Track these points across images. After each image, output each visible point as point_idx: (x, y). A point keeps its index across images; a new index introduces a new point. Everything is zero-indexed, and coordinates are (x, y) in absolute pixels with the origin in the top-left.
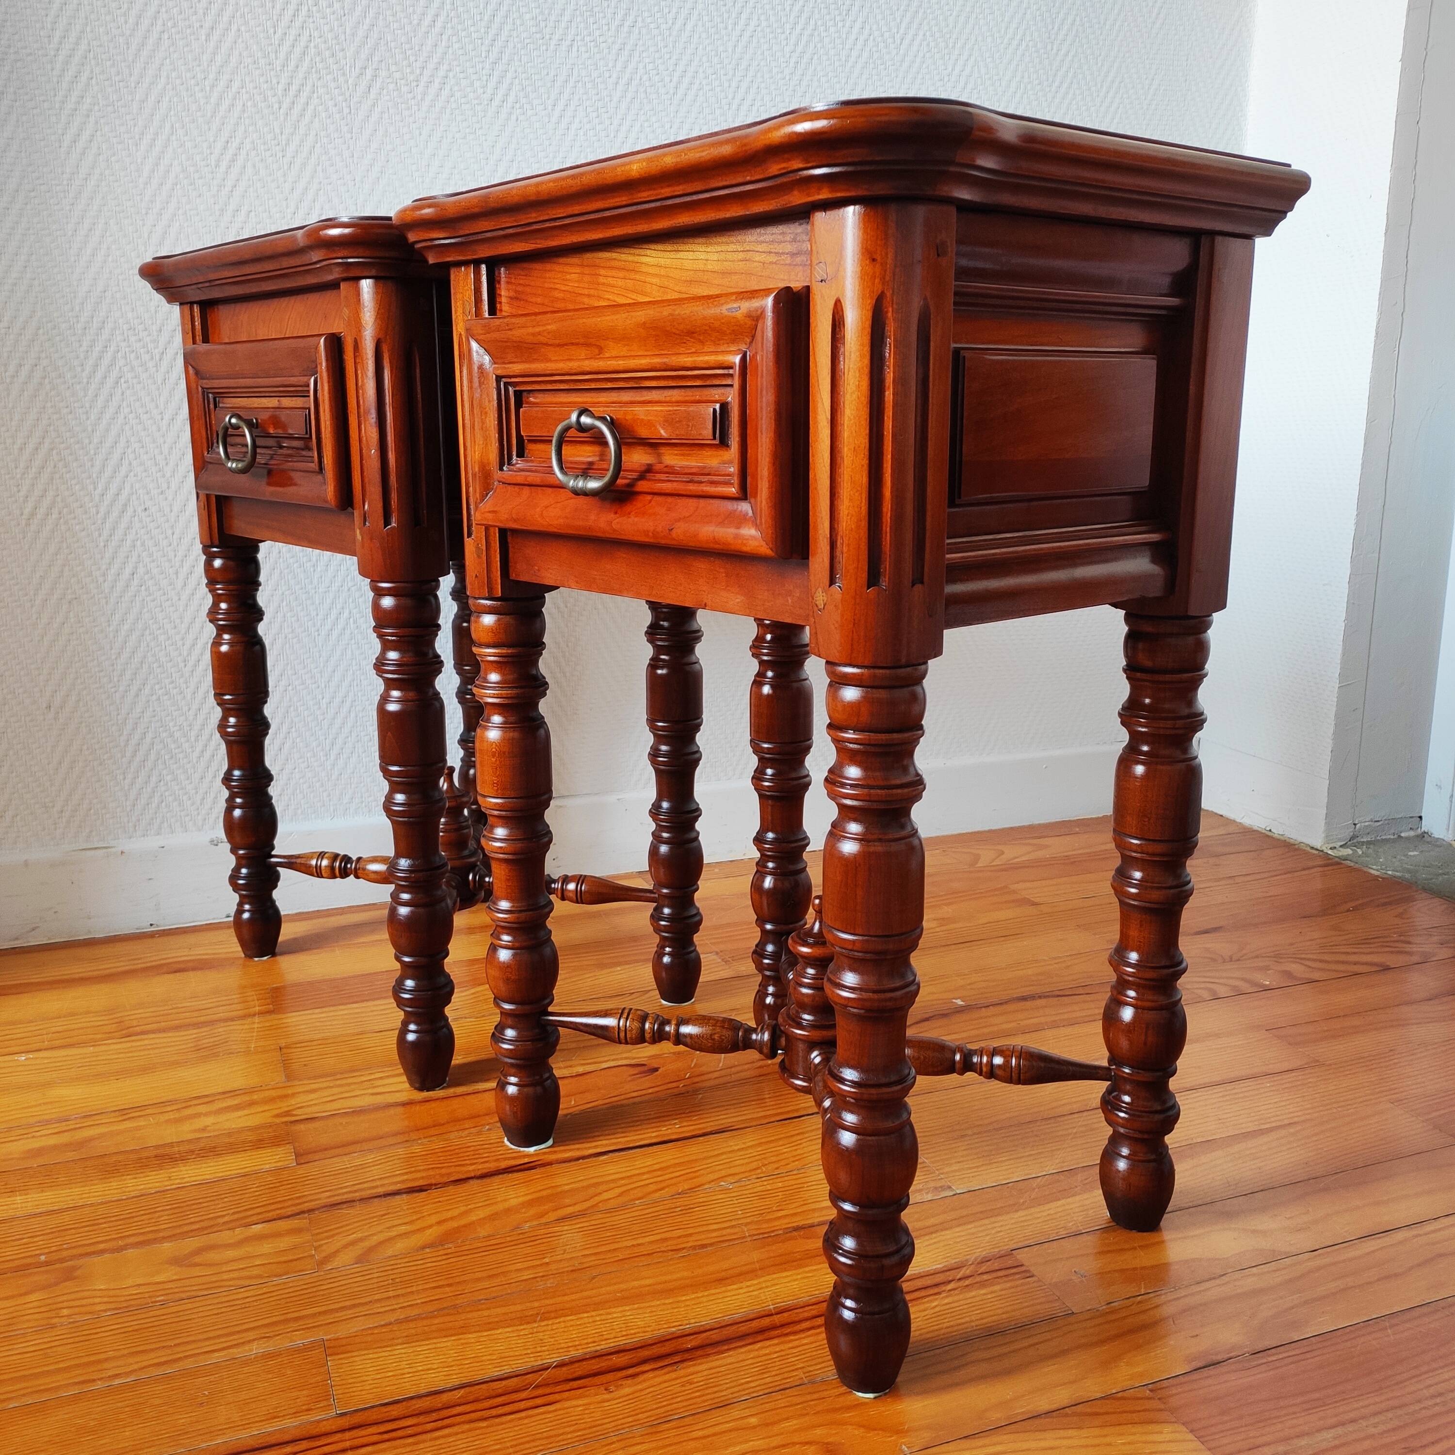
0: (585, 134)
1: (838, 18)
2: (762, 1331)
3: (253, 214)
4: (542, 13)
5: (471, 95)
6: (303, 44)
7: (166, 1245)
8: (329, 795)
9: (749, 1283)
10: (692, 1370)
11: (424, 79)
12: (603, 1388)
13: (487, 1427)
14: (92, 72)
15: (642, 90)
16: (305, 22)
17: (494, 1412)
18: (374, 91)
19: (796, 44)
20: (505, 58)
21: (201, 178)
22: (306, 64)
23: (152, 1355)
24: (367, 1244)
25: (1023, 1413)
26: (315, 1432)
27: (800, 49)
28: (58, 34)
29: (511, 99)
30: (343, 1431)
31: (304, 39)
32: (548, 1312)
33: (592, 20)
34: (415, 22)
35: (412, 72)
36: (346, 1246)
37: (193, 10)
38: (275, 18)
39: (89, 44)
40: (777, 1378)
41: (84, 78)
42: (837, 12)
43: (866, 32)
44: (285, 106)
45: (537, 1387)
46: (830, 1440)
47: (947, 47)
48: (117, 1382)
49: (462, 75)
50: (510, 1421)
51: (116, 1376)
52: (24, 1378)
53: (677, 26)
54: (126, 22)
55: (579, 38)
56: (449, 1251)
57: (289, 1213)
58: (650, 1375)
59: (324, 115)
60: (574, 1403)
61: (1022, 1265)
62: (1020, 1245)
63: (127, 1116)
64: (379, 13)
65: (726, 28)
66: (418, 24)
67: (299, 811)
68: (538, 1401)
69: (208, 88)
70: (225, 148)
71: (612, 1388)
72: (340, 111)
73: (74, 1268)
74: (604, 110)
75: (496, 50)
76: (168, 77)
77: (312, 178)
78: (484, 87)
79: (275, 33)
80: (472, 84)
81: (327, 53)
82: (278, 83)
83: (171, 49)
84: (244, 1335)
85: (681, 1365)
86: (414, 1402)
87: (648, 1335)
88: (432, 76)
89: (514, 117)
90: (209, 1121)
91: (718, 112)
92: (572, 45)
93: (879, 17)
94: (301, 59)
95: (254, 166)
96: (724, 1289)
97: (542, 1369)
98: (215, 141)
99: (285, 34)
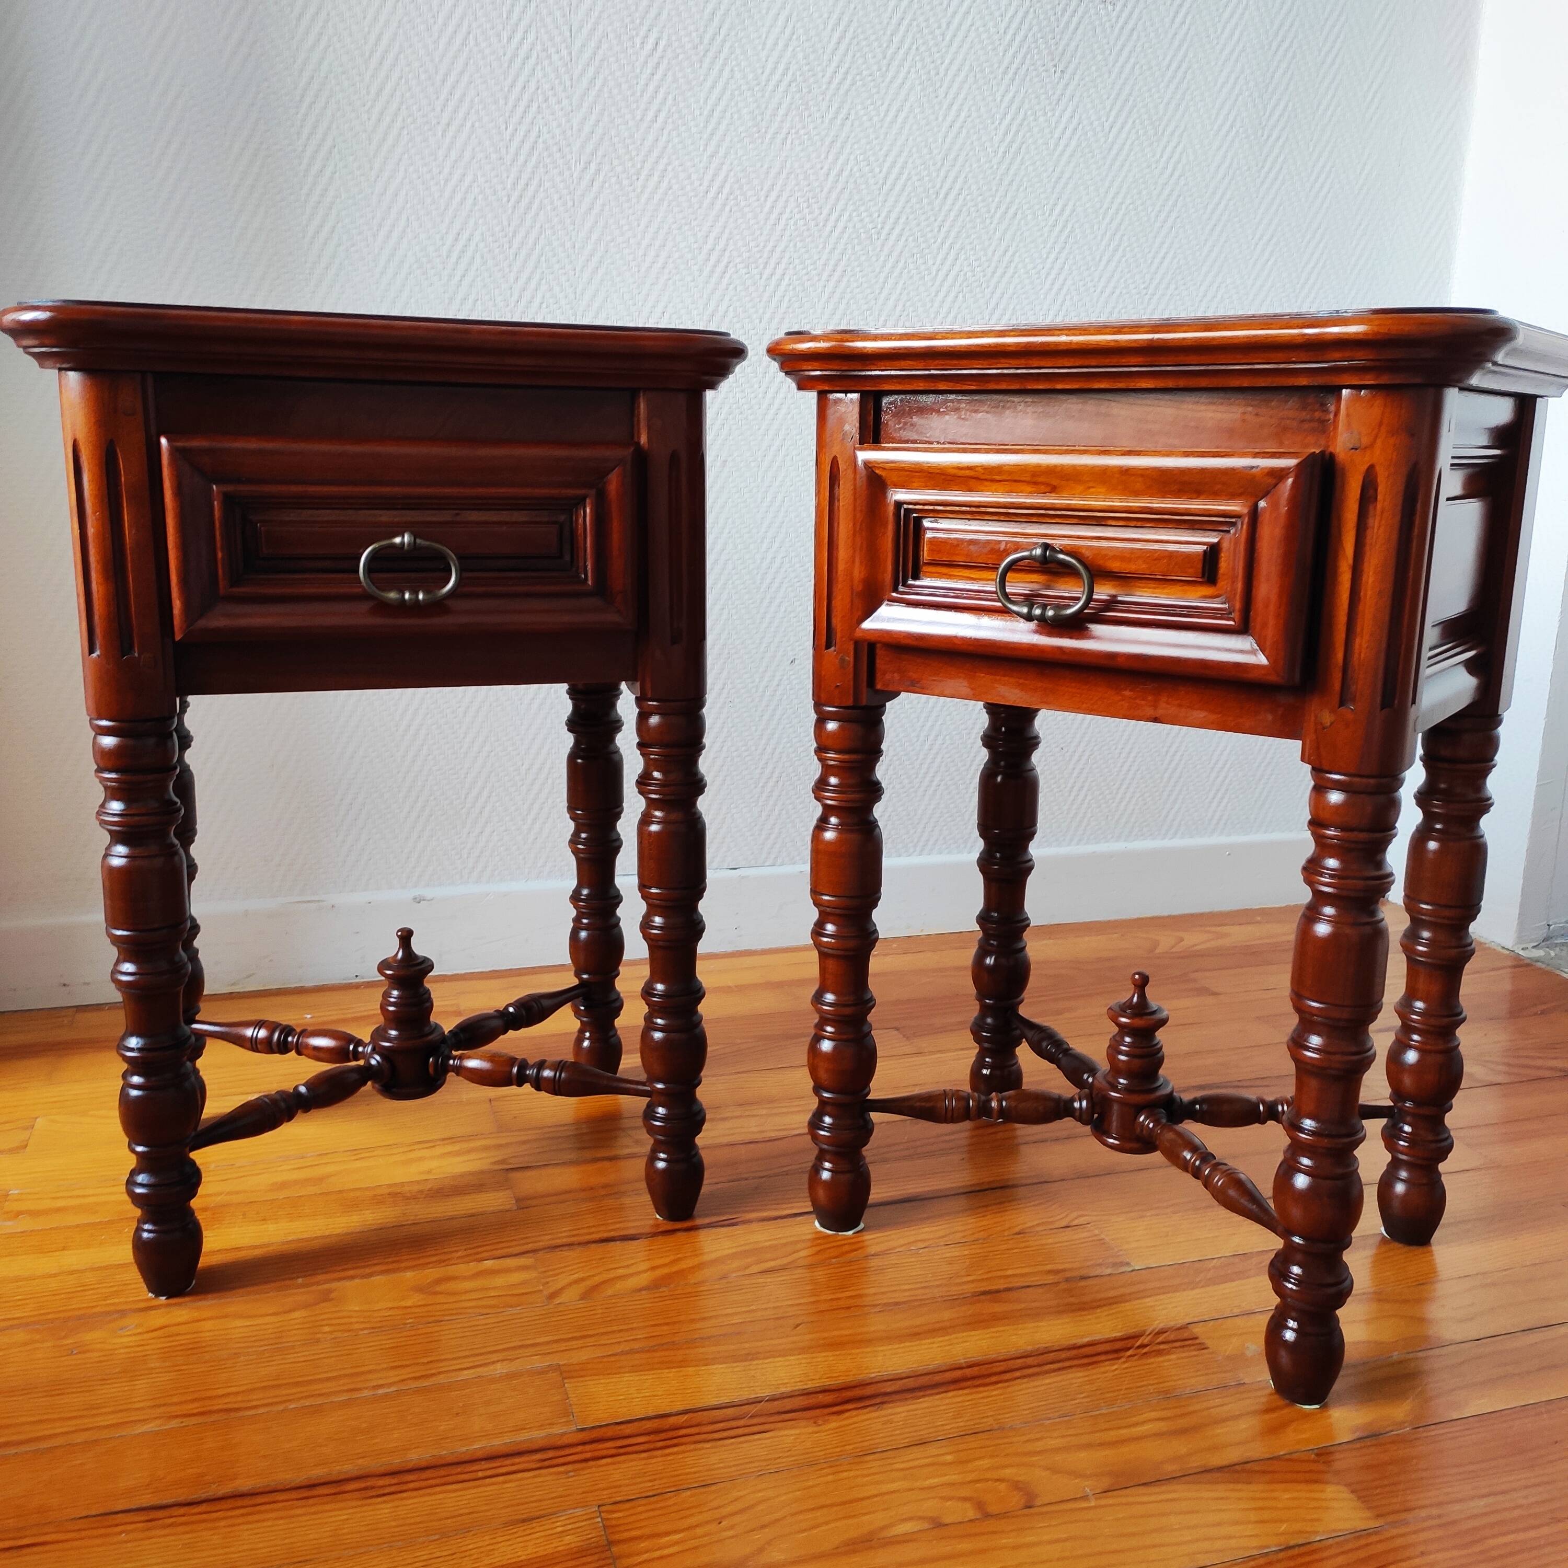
0: (796, 224)
1: (1048, 108)
2: (955, 1381)
3: (479, 302)
4: (758, 107)
5: (688, 188)
6: (532, 140)
7: (408, 1275)
8: (524, 858)
9: (941, 1339)
10: (890, 1411)
11: (645, 173)
12: (812, 1421)
13: (711, 1448)
14: (336, 166)
15: (852, 180)
16: (535, 118)
17: (716, 1436)
18: (596, 185)
19: (1006, 134)
20: (722, 151)
21: (433, 268)
22: (534, 160)
23: (408, 1370)
24: (588, 1283)
25: (1196, 1467)
26: (559, 1443)
27: (1009, 138)
28: (306, 131)
29: (726, 191)
30: (584, 1444)
31: (534, 134)
32: (759, 1353)
33: (806, 114)
34: (638, 118)
35: (633, 166)
36: (570, 1284)
37: (431, 107)
38: (507, 115)
39: (334, 140)
40: (969, 1423)
41: (328, 172)
42: (1047, 102)
43: (1075, 121)
44: (513, 199)
46: (1020, 1479)
47: (1156, 134)
48: (380, 1391)
49: (680, 169)
51: (379, 1386)
52: (297, 1384)
53: (888, 119)
54: (369, 119)
55: (794, 131)
56: (664, 1294)
57: (516, 1253)
58: (855, 1413)
59: (549, 208)
60: (786, 1432)
61: (1196, 1338)
62: (1196, 1320)
63: (360, 1156)
64: (604, 109)
65: (937, 119)
66: (641, 120)
67: (496, 873)
68: (755, 1429)
69: (442, 182)
70: (456, 240)
71: (820, 1422)
72: (565, 204)
73: (330, 1291)
74: (814, 201)
75: (714, 143)
76: (406, 171)
77: (536, 268)
78: (701, 179)
79: (506, 128)
80: (689, 177)
81: (555, 149)
82: (507, 177)
83: (410, 145)
84: (486, 1357)
85: (882, 1407)
86: (644, 1422)
87: (850, 1379)
88: (652, 169)
89: (727, 209)
90: (434, 1164)
91: (925, 201)
92: (786, 138)
93: (1089, 106)
94: (530, 154)
95: (482, 257)
96: (918, 1342)
97: (758, 1401)
98: (447, 233)
99: (516, 130)
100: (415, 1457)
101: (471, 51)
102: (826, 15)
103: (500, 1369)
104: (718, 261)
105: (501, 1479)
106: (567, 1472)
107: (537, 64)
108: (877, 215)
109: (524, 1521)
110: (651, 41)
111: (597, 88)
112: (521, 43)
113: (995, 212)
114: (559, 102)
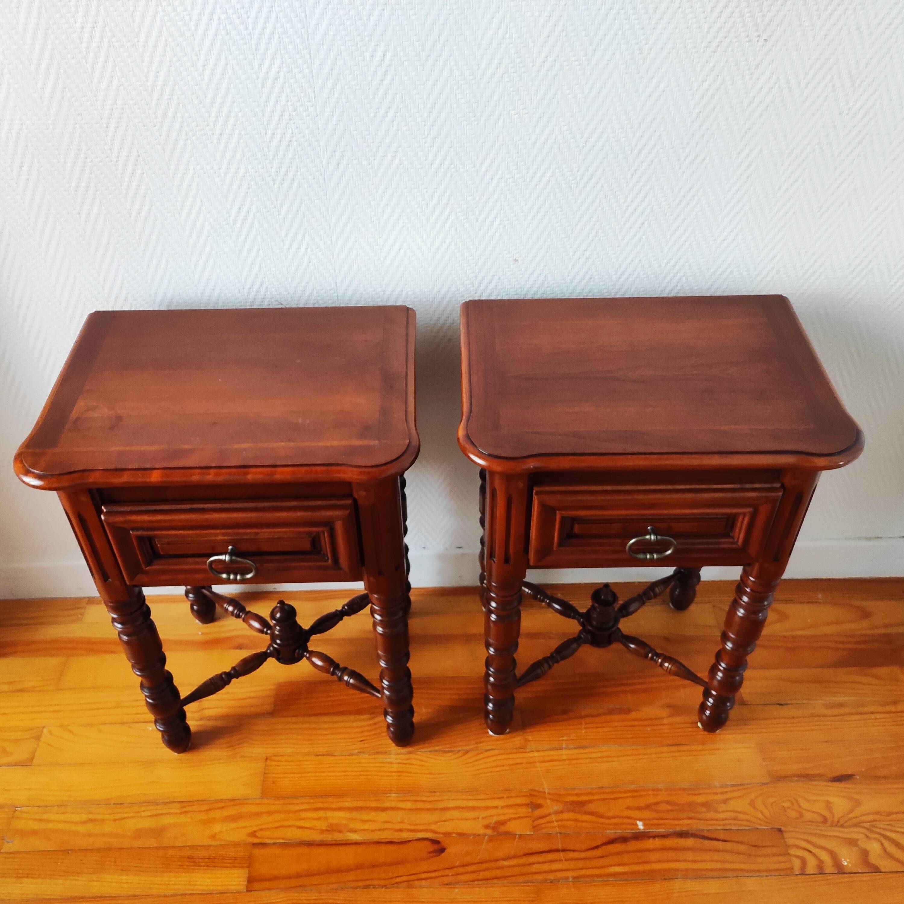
0: (506, 181)
1: (746, 73)
3: (261, 251)
4: (474, 97)
5: (416, 162)
6: (287, 139)
11: (380, 154)
14: (143, 169)
15: (556, 146)
16: (288, 123)
18: (341, 167)
20: (444, 133)
22: (290, 154)
28: (116, 147)
29: (447, 163)
31: (288, 135)
33: (517, 98)
34: (372, 115)
35: (370, 150)
37: (206, 123)
38: (265, 123)
39: (138, 152)
43: (772, 82)
44: (278, 182)
47: (852, 86)
49: (409, 149)
54: (160, 135)
55: (505, 112)
59: (306, 186)
64: (344, 112)
66: (374, 116)
69: (223, 175)
70: (239, 213)
72: (318, 182)
74: (522, 164)
75: (436, 128)
76: (194, 169)
77: (300, 226)
78: (426, 156)
79: (266, 133)
80: (416, 155)
81: (306, 144)
82: (271, 168)
83: (194, 151)
88: (386, 152)
89: (449, 175)
91: (621, 157)
92: (499, 119)
94: (287, 150)
95: (259, 222)
98: (231, 208)
99: (274, 134)
101: (230, 78)
102: (537, 14)
104: (442, 212)
107: (285, 83)
108: (576, 170)
110: (379, 54)
111: (336, 96)
112: (270, 68)
113: (685, 160)
114: (306, 110)
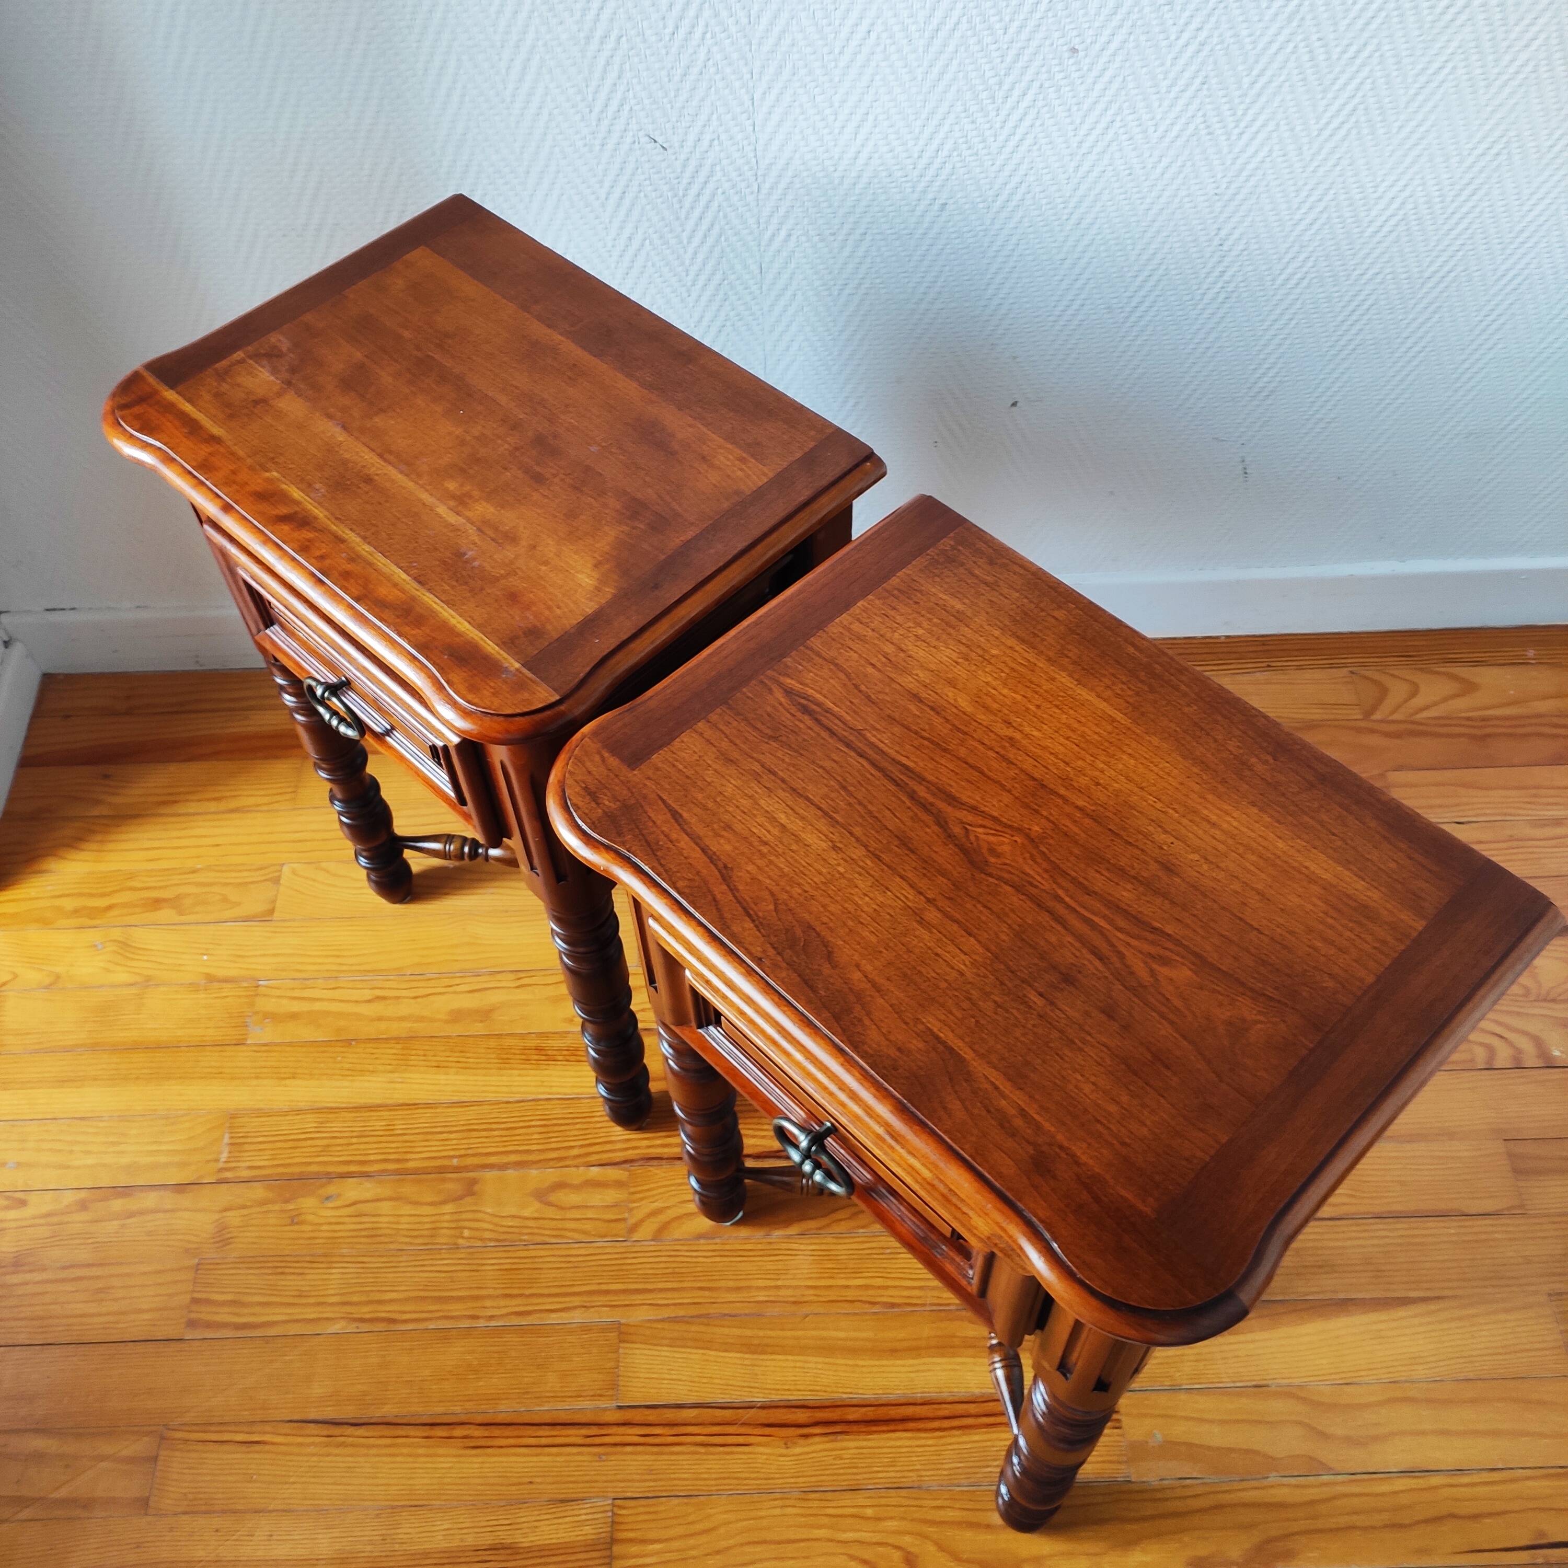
2: (904, 1420)
7: (534, 1172)
9: (910, 1362)
13: (705, 1454)
23: (517, 1301)
24: (663, 1218)
30: (616, 1424)
32: (767, 1345)
36: (649, 1216)
40: (898, 1475)
45: (744, 1424)
46: (914, 1551)
48: (492, 1324)
50: (719, 1453)
51: (491, 1318)
52: (440, 1300)
57: (618, 1160)
58: (817, 1439)
68: (741, 1440)
71: (789, 1444)
73: (474, 1182)
84: (572, 1299)
85: (839, 1437)
86: (666, 1410)
87: (825, 1396)
96: (891, 1362)
97: (750, 1407)
100: (505, 1409)
103: (577, 1317)
105: (554, 1450)
106: (599, 1455)
109: (563, 1501)
